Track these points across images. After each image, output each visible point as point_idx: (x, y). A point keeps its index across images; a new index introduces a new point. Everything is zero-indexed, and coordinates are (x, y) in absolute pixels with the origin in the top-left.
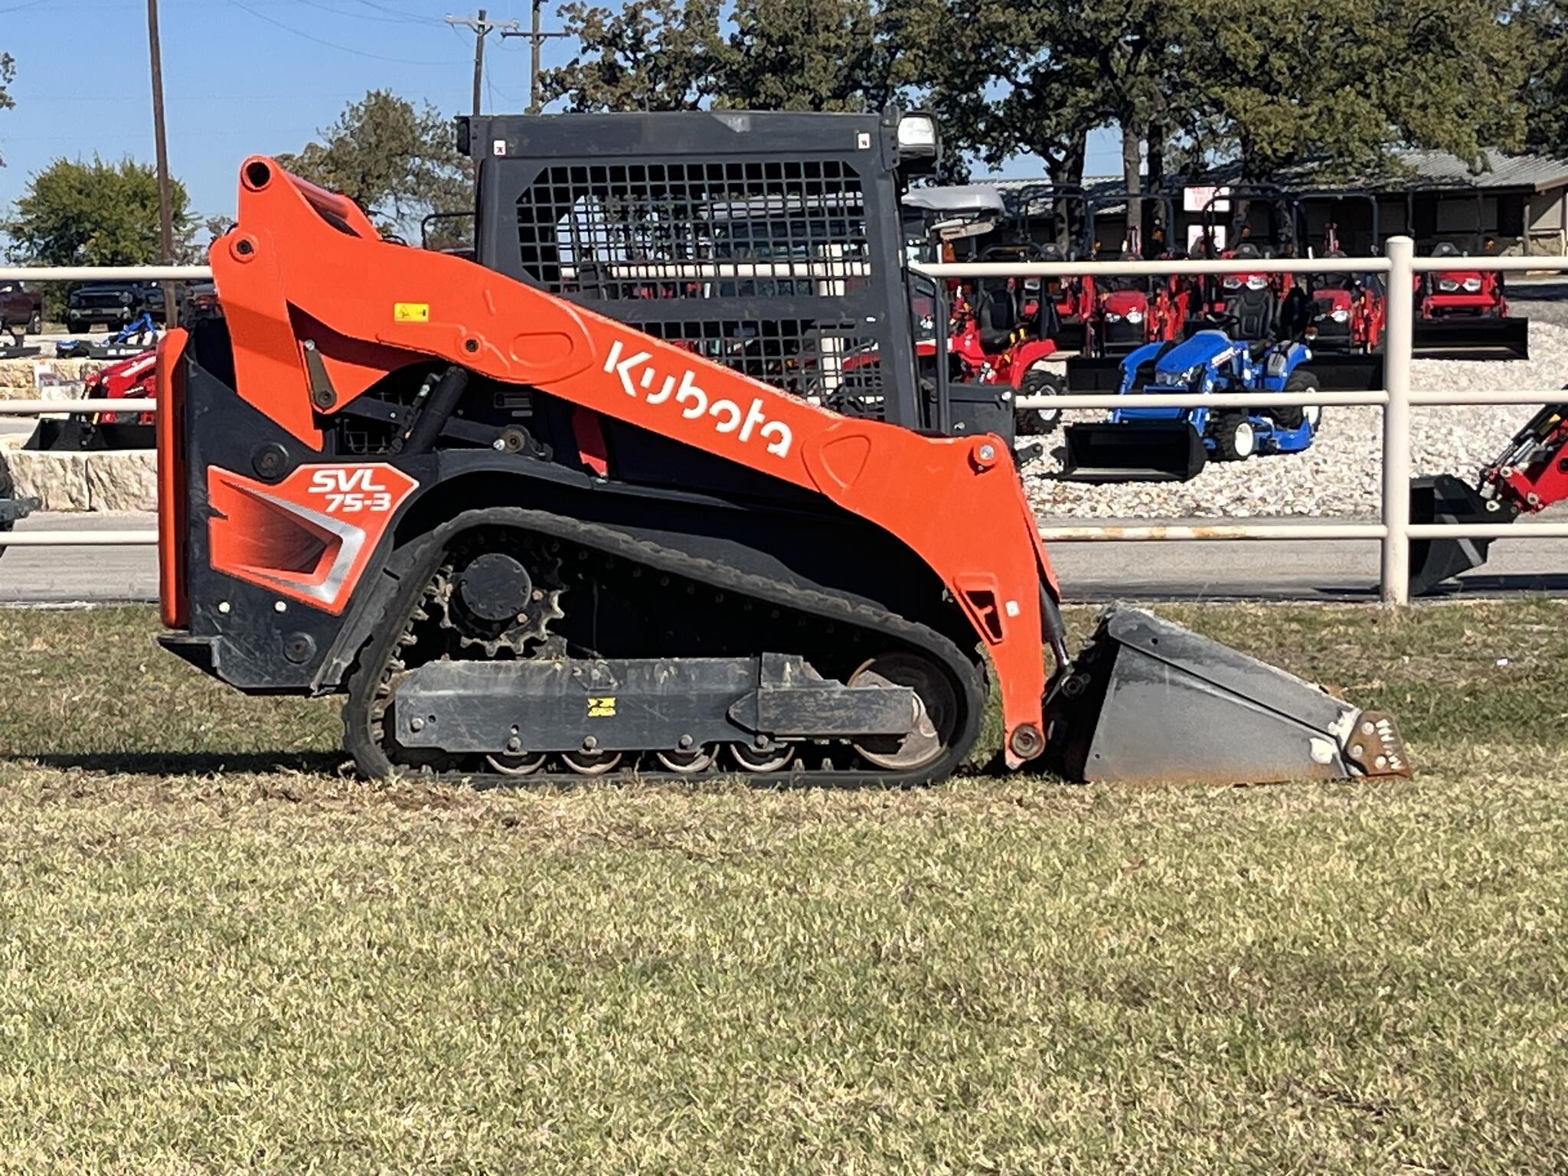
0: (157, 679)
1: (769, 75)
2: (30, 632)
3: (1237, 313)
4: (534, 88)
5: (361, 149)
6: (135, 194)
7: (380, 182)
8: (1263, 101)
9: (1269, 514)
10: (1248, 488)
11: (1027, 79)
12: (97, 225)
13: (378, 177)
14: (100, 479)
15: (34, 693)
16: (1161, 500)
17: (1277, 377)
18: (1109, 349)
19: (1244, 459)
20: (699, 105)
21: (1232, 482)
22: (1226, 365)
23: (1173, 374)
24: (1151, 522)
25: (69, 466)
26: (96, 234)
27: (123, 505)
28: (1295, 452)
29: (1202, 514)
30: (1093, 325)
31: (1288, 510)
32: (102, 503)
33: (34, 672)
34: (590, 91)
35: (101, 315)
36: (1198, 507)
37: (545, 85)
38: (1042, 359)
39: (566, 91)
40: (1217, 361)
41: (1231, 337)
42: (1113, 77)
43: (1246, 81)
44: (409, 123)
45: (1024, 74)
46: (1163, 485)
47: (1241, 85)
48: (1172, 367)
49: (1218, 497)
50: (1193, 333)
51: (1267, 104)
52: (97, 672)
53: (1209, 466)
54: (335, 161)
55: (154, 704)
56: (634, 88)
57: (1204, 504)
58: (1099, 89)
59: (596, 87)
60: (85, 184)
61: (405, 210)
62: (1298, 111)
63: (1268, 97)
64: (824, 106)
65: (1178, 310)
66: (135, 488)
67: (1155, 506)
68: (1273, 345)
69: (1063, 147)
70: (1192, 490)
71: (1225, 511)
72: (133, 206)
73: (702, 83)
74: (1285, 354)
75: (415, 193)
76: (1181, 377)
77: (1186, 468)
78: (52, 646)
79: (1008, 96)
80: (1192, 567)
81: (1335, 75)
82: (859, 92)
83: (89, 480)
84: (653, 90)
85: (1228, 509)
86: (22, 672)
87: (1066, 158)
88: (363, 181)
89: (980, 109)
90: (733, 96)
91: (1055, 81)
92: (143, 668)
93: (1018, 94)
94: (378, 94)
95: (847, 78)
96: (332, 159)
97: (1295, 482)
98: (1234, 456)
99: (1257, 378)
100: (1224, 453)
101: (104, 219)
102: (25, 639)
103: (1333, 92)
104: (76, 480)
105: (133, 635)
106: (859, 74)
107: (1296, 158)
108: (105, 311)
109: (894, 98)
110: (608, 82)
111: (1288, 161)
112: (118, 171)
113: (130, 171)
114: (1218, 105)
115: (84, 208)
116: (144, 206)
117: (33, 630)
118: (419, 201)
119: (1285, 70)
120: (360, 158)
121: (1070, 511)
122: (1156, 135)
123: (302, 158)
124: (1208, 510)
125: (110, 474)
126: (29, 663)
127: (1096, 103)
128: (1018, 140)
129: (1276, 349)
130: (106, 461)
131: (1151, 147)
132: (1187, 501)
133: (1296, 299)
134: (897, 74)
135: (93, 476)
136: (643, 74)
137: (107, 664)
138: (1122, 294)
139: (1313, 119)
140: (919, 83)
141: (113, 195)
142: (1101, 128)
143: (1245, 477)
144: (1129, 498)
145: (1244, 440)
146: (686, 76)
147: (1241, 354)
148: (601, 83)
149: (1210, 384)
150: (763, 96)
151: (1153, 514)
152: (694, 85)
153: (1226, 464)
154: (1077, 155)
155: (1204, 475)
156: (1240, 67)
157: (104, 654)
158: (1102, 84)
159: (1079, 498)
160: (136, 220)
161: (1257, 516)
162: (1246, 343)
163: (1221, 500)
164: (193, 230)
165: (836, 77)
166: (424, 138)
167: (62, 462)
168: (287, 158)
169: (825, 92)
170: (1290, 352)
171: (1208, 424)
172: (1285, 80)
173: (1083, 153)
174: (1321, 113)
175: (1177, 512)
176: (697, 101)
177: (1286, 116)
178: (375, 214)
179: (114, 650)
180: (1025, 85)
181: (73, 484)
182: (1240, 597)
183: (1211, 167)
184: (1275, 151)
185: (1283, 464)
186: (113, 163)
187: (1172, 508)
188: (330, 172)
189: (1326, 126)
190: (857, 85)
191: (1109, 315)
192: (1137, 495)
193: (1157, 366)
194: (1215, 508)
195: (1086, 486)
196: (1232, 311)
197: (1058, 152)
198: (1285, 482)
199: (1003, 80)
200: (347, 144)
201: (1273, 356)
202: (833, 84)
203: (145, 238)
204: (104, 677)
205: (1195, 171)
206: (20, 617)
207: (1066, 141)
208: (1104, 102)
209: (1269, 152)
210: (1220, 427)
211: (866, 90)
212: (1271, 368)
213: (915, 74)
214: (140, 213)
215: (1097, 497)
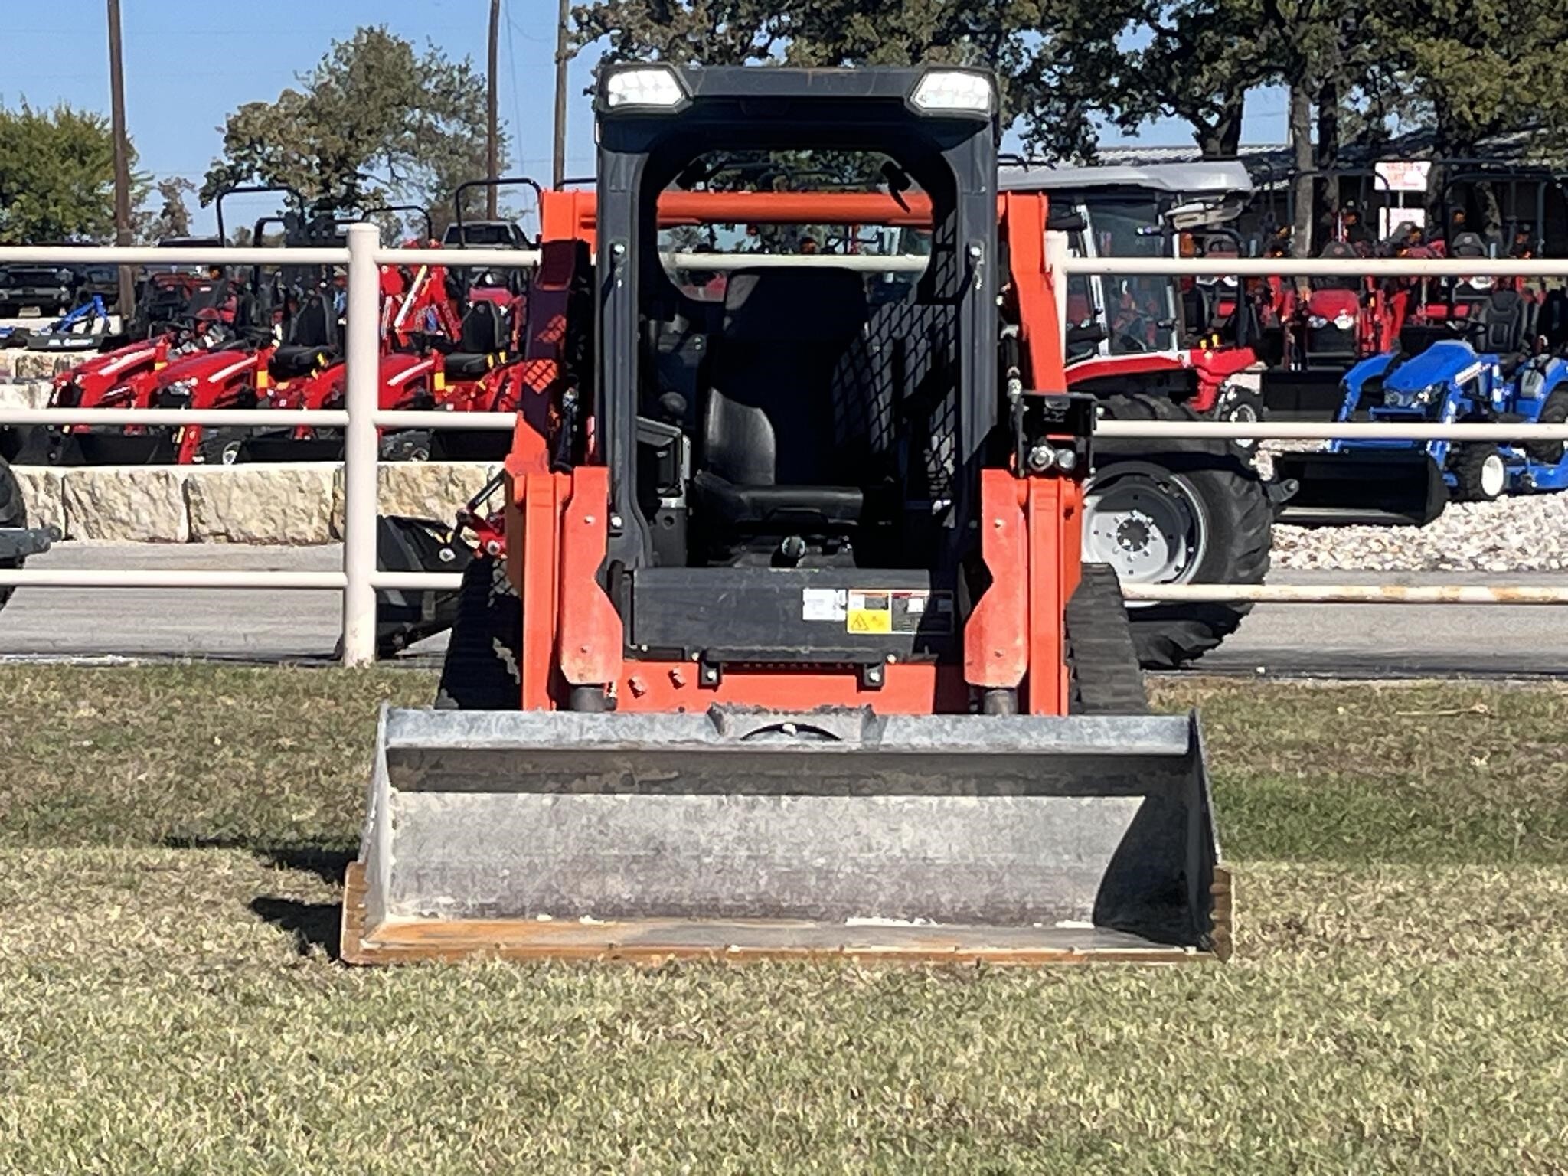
0: (236, 755)
1: (857, 16)
2: (74, 695)
3: (1482, 319)
4: (562, 26)
5: (349, 98)
6: (72, 147)
7: (372, 139)
8: (1464, 56)
9: (1531, 568)
10: (1501, 536)
11: (1174, 24)
12: (24, 187)
13: (370, 133)
14: (80, 502)
15: (89, 771)
16: (1395, 548)
17: (1531, 398)
18: (1314, 361)
19: (1492, 499)
20: (770, 50)
21: (1480, 528)
22: (1472, 383)
23: (1405, 393)
24: (1387, 576)
25: (42, 484)
26: (22, 197)
27: (107, 533)
28: (1554, 491)
29: (1449, 567)
30: (1293, 330)
31: (1554, 564)
32: (81, 530)
33: (86, 743)
34: (637, 31)
35: (34, 296)
36: (1443, 559)
37: (580, 24)
38: (1241, 372)
39: (607, 31)
40: (1461, 378)
41: (1477, 350)
42: (1280, 23)
43: (1443, 30)
44: (408, 66)
45: (1170, 18)
46: (1395, 529)
47: (1437, 36)
48: (1406, 384)
49: (1465, 546)
50: (1430, 343)
51: (1469, 59)
52: (162, 744)
53: (1451, 508)
54: (316, 112)
55: (237, 785)
56: (690, 28)
57: (1449, 555)
58: (1263, 38)
59: (644, 27)
60: (12, 136)
61: (401, 172)
62: (1507, 70)
63: (1468, 51)
64: (925, 54)
65: (1393, 313)
66: (122, 513)
67: (1388, 556)
68: (1529, 358)
69: (1216, 108)
70: (1432, 537)
71: (1476, 564)
72: (68, 163)
73: (774, 22)
74: (1542, 371)
75: (414, 154)
76: (1416, 397)
77: (1423, 509)
78: (103, 711)
79: (1150, 45)
80: (1455, 633)
81: (1553, 25)
82: (967, 38)
83: (65, 502)
84: (713, 32)
85: (1481, 561)
86: (72, 744)
87: (1220, 123)
88: (351, 136)
89: (1114, 62)
90: (813, 40)
91: (1208, 28)
92: (218, 741)
93: (1160, 43)
94: (371, 29)
95: (953, 20)
96: (313, 109)
97: (1559, 528)
98: (1480, 496)
99: (1507, 400)
100: (1469, 492)
101: (32, 178)
102: (67, 702)
103: (1552, 47)
104: (50, 502)
105: (197, 700)
106: (966, 16)
107: (1505, 126)
108: (39, 291)
109: (1006, 46)
110: (659, 22)
111: (1494, 128)
112: (51, 120)
113: (66, 120)
114: (1407, 60)
115: (10, 164)
116: (83, 163)
117: (75, 692)
118: (419, 164)
119: (1493, 17)
120: (348, 108)
121: (1284, 560)
122: (1328, 96)
123: (277, 107)
124: (1455, 562)
125: (92, 494)
126: (78, 732)
127: (1261, 56)
128: (1161, 100)
129: (1532, 364)
130: (87, 479)
131: (1321, 111)
132: (1427, 550)
133: (1556, 304)
134: (1015, 17)
135: (71, 497)
136: (702, 11)
137: (173, 735)
138: (1327, 293)
139: (1526, 79)
140: (1042, 28)
141: (45, 149)
142: (1263, 86)
143: (1496, 522)
144: (1355, 545)
145: (1493, 477)
146: (756, 14)
147: (1490, 371)
148: (649, 21)
149: (1452, 407)
150: (850, 40)
151: (1388, 566)
152: (764, 27)
153: (1470, 505)
154: (1233, 117)
155: (1445, 518)
156: (1436, 14)
157: (168, 723)
158: (1266, 32)
159: (1292, 545)
160: (71, 180)
161: (1517, 570)
162: (1495, 356)
163: (1471, 549)
164: (145, 192)
165: (939, 19)
166: (426, 86)
167: (31, 478)
168: (258, 107)
169: (926, 38)
170: (1549, 369)
171: (1449, 455)
172: (1493, 30)
173: (1240, 116)
174: (1535, 72)
175: (1418, 564)
176: (767, 45)
177: (1490, 74)
178: (364, 177)
179: (177, 718)
180: (1170, 32)
181: (46, 507)
182: (1548, 674)
183: (1394, 136)
184: (1477, 117)
185: (1541, 507)
186: (46, 108)
187: (1409, 559)
188: (310, 125)
189: (1542, 88)
190: (963, 30)
191: (1312, 319)
192: (1364, 541)
193: (1385, 384)
194: (1464, 561)
195: (1299, 530)
196: (1476, 316)
197: (1210, 115)
198: (1546, 529)
199: (1145, 27)
200: (334, 91)
201: (1527, 374)
202: (936, 27)
203: (81, 202)
204: (172, 753)
205: (1375, 141)
206: (54, 674)
207: (1219, 101)
208: (1268, 54)
209: (1470, 118)
210: (1463, 460)
211: (974, 36)
212: (1525, 389)
213: (1037, 16)
214: (78, 172)
215: (1314, 543)
